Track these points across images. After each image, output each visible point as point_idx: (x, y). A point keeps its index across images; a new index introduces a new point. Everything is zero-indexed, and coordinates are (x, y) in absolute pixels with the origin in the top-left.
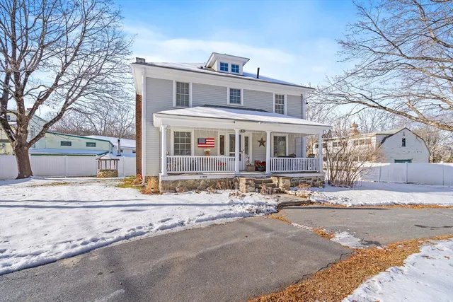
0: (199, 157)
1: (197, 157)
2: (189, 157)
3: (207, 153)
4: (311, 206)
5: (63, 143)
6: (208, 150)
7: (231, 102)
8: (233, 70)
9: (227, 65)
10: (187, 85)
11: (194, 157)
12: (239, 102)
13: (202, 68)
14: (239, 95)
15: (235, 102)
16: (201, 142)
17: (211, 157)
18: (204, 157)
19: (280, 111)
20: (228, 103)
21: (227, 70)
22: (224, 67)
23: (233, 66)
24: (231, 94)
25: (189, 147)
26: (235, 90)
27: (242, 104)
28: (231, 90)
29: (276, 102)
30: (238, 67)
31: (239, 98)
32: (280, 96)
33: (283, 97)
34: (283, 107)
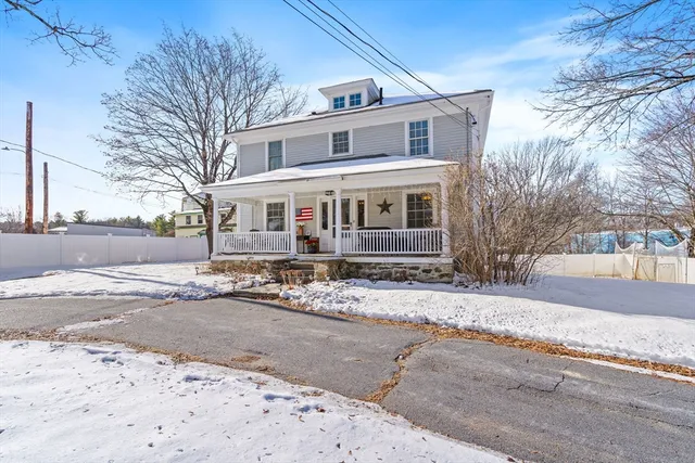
3: (300, 229)
7: (335, 152)
8: (352, 104)
9: (343, 99)
10: (280, 143)
12: (347, 150)
13: (314, 114)
15: (341, 151)
19: (419, 149)
20: (331, 154)
21: (342, 105)
22: (339, 103)
23: (352, 97)
24: (335, 140)
25: (283, 220)
26: (340, 134)
27: (351, 151)
28: (335, 135)
29: (412, 135)
30: (359, 96)
31: (347, 144)
32: (418, 123)
33: (425, 123)
34: (426, 141)
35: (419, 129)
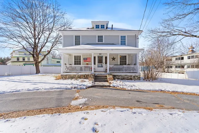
0: (84, 65)
1: (83, 65)
2: (80, 65)
3: (87, 64)
4: (108, 88)
5: (58, 62)
6: (88, 63)
7: (98, 41)
8: (101, 28)
9: (99, 26)
10: (79, 36)
11: (82, 65)
12: (102, 41)
13: (88, 28)
14: (102, 38)
15: (100, 41)
16: (85, 60)
17: (89, 66)
18: (86, 65)
19: (123, 43)
20: (97, 42)
21: (99, 28)
22: (97, 27)
23: (101, 26)
24: (98, 38)
25: (80, 61)
26: (100, 36)
27: (104, 42)
28: (98, 36)
29: (121, 39)
30: (104, 26)
31: (102, 40)
32: (123, 36)
33: (125, 37)
34: (125, 42)
35: (123, 38)
